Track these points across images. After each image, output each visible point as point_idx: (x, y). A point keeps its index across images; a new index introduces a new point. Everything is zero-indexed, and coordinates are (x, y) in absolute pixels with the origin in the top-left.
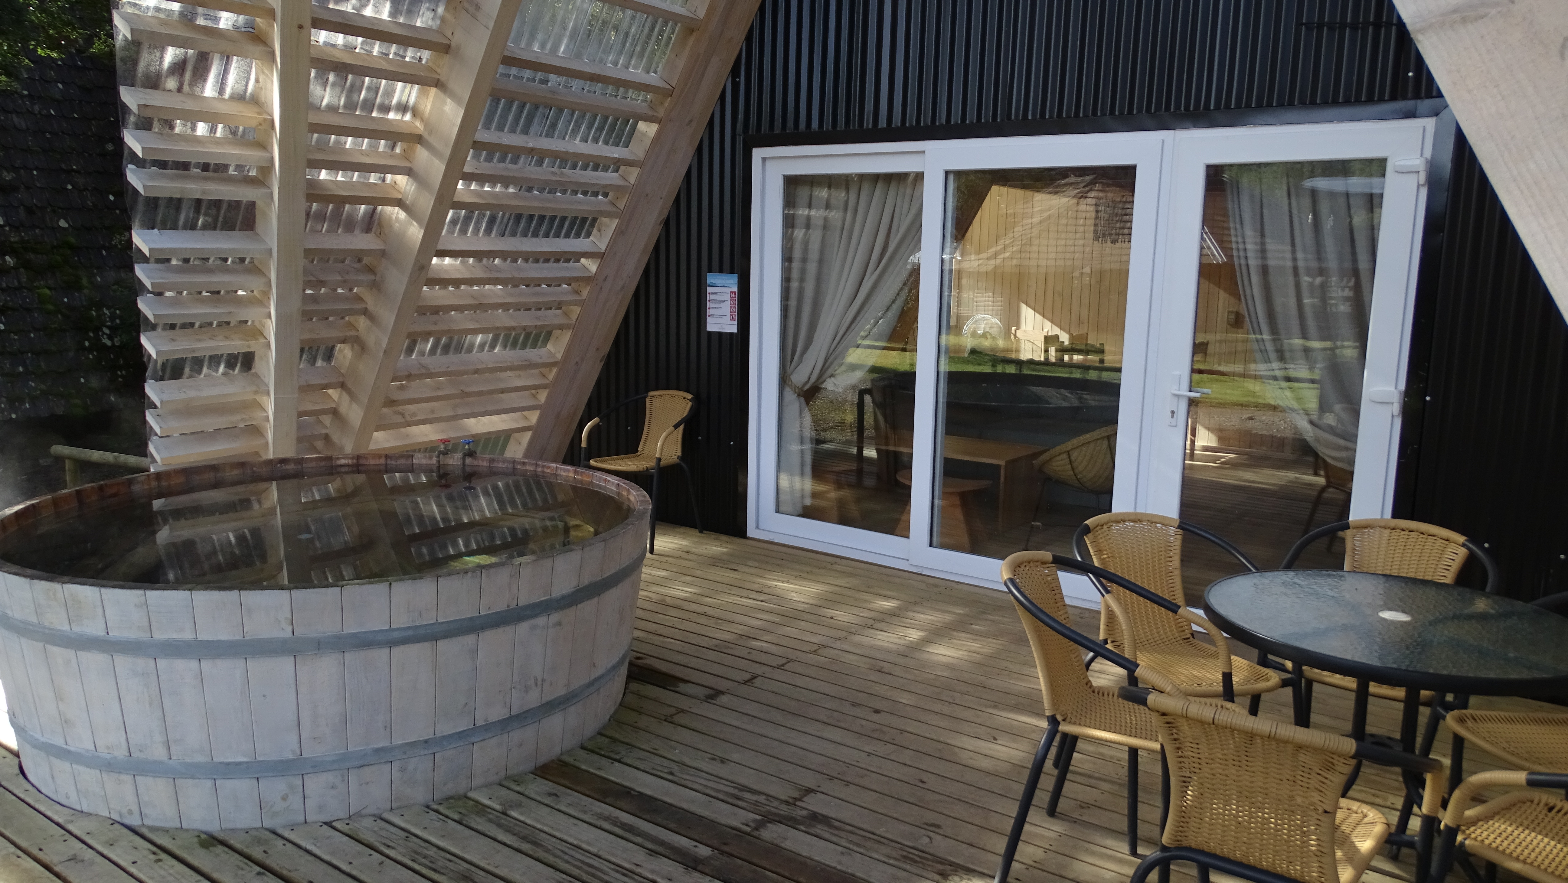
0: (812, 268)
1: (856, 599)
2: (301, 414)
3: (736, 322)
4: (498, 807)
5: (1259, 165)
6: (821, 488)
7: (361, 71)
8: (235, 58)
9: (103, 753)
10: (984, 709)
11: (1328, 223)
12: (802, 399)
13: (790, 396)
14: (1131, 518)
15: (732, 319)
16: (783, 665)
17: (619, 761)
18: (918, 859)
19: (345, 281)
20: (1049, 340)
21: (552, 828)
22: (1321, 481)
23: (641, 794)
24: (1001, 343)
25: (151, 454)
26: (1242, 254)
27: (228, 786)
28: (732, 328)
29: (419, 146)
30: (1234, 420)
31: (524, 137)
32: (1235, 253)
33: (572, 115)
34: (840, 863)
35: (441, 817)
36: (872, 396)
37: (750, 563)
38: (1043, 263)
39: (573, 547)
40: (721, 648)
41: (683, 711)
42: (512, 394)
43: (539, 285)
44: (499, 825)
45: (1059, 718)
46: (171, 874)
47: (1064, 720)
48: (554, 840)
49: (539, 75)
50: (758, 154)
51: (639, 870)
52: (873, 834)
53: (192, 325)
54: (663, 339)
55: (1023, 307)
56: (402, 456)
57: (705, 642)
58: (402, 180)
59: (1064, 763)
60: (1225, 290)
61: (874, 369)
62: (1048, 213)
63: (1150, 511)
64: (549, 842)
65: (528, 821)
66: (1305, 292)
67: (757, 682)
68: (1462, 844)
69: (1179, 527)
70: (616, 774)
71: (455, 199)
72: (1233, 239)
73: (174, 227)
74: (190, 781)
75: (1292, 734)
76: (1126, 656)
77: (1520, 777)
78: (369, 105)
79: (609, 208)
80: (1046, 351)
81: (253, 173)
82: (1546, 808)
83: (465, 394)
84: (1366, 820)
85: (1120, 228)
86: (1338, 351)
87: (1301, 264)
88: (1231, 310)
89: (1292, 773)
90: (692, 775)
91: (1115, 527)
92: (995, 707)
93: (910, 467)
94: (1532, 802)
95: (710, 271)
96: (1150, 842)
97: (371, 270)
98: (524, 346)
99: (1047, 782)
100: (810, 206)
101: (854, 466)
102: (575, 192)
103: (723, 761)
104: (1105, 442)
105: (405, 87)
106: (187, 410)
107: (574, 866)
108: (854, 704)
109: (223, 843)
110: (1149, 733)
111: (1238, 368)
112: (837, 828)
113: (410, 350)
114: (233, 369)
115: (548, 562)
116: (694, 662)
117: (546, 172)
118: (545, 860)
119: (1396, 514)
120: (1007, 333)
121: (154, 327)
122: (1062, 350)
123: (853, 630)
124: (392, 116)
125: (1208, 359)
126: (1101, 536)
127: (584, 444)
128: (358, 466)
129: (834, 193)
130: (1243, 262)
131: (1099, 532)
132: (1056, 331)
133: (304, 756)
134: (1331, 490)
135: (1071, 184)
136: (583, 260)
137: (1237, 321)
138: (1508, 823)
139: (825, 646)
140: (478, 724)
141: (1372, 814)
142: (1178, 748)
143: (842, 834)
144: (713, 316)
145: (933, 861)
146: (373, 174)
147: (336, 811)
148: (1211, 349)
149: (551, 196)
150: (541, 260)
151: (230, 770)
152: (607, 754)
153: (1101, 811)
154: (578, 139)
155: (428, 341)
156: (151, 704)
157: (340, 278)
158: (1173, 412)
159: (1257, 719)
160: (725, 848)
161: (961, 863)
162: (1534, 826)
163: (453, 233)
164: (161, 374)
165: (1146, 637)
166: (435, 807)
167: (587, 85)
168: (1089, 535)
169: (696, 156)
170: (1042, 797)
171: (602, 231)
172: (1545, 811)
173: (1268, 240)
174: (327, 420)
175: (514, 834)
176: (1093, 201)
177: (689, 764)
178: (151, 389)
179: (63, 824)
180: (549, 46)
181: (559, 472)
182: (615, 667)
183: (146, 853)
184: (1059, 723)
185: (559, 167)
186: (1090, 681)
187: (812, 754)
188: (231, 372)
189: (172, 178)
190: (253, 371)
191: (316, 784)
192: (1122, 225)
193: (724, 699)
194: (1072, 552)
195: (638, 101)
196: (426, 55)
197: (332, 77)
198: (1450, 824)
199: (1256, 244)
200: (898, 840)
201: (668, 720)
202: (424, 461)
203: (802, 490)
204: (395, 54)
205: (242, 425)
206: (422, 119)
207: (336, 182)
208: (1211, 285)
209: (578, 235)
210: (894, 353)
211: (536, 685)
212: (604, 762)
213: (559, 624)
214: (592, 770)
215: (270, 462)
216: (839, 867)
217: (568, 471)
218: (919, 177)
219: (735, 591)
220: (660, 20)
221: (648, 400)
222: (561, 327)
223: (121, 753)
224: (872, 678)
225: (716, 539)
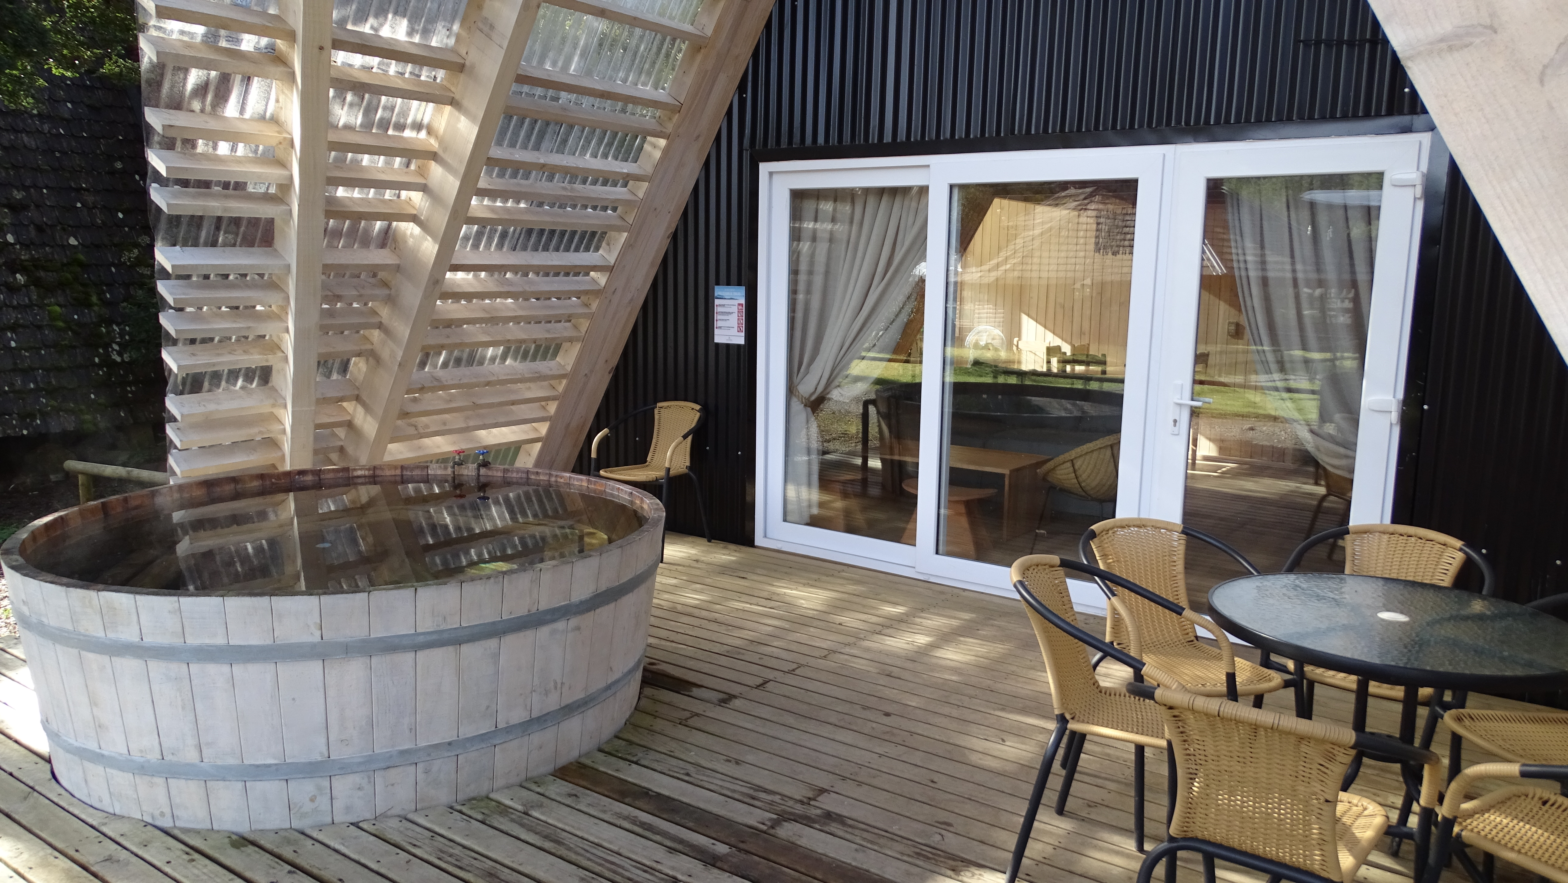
0: (818, 280)
1: (864, 606)
2: (318, 426)
3: (743, 334)
4: (520, 808)
5: (1258, 178)
6: (826, 498)
7: (379, 90)
8: (256, 79)
9: (136, 756)
10: (992, 712)
11: (1327, 235)
12: (809, 409)
13: (797, 406)
14: (1135, 523)
15: (740, 331)
16: (794, 670)
17: (636, 763)
18: (930, 856)
19: (361, 296)
20: (1051, 351)
21: (573, 827)
22: (1322, 490)
23: (659, 794)
24: (1003, 355)
25: (171, 467)
26: (1242, 265)
27: (258, 787)
28: (740, 340)
29: (433, 163)
30: (1234, 431)
31: (536, 153)
32: (1235, 265)
33: (583, 131)
34: (855, 859)
35: (465, 817)
36: (876, 406)
37: (759, 571)
38: (1044, 275)
39: (592, 553)
40: (733, 654)
41: (697, 715)
42: (522, 406)
43: (549, 299)
44: (522, 825)
45: (1068, 717)
46: (204, 873)
47: (1073, 718)
48: (576, 838)
49: (551, 93)
50: (765, 168)
51: (659, 867)
52: (886, 831)
53: (212, 339)
54: (671, 351)
55: (1024, 317)
56: (417, 467)
57: (717, 648)
58: (416, 197)
59: (1071, 763)
60: (1225, 301)
61: (879, 382)
62: (1049, 225)
63: (1154, 516)
64: (571, 841)
65: (550, 821)
66: (1305, 304)
67: (769, 686)
68: (1459, 836)
69: (1183, 532)
70: (633, 775)
71: (469, 215)
72: (1234, 251)
73: (196, 244)
74: (221, 783)
75: (1294, 726)
76: (1132, 654)
77: (1513, 769)
78: (384, 125)
79: (619, 223)
80: (1049, 362)
81: (272, 190)
82: (1540, 802)
83: (476, 406)
84: (1366, 813)
85: (1121, 240)
86: (1338, 363)
87: (1300, 275)
88: (1231, 321)
89: (1295, 769)
90: (708, 776)
91: (1121, 532)
92: (1003, 710)
93: (915, 476)
94: (1527, 796)
95: (718, 284)
96: (1156, 839)
97: (385, 284)
98: (534, 359)
99: (1055, 782)
100: (816, 220)
101: (859, 476)
102: (585, 207)
103: (737, 762)
104: (1108, 452)
105: (420, 105)
106: (209, 423)
107: (596, 863)
108: (865, 708)
109: (254, 843)
110: (1155, 731)
111: (1239, 379)
112: (850, 826)
113: (423, 364)
114: (251, 382)
115: (567, 568)
116: (706, 668)
117: (556, 187)
118: (568, 858)
119: (1395, 520)
120: (1010, 345)
121: (175, 342)
122: (1064, 361)
123: (862, 636)
124: (408, 133)
125: (1209, 370)
126: (1107, 541)
127: (594, 455)
128: (373, 479)
129: (840, 206)
130: (1243, 273)
131: (1105, 537)
132: (1057, 342)
133: (332, 758)
134: (1332, 498)
135: (1070, 196)
136: (592, 273)
137: (1237, 332)
138: (1503, 816)
139: (835, 652)
140: (499, 727)
141: (1372, 808)
142: (1185, 741)
143: (857, 832)
144: (720, 327)
145: (945, 858)
146: (388, 191)
147: (362, 813)
148: (1211, 360)
149: (561, 211)
150: (551, 274)
151: (260, 772)
152: (624, 756)
153: (1107, 809)
154: (588, 155)
155: (440, 354)
156: (183, 708)
157: (355, 293)
158: (1175, 421)
159: (1261, 711)
160: (741, 845)
161: (973, 859)
162: (1529, 818)
163: (466, 247)
164: (181, 388)
165: (1151, 639)
166: (459, 808)
167: (597, 102)
168: (1095, 540)
169: (703, 172)
170: (1051, 796)
171: (611, 246)
172: (1540, 804)
173: (1267, 252)
174: (341, 432)
175: (536, 833)
176: (1094, 213)
177: (705, 765)
178: (172, 403)
179: (97, 826)
180: (560, 64)
181: (572, 482)
182: (631, 671)
183: (179, 853)
184: (1068, 721)
185: (570, 182)
186: (1097, 682)
187: (825, 756)
188: (249, 386)
189: (195, 196)
190: (270, 384)
191: (343, 786)
192: (1122, 237)
193: (737, 703)
194: (1079, 557)
195: (646, 117)
196: (441, 74)
197: (349, 97)
198: (1447, 815)
199: (1255, 255)
200: (911, 838)
201: (683, 723)
202: (439, 472)
203: (809, 501)
204: (411, 73)
205: (258, 438)
206: (437, 137)
207: (351, 199)
208: (1212, 297)
209: (587, 249)
210: (896, 365)
211: (556, 688)
212: (622, 764)
213: (578, 628)
214: (610, 772)
215: (288, 474)
216: (854, 864)
217: (581, 480)
218: (923, 190)
219: (745, 598)
220: (668, 38)
221: (656, 411)
222: (571, 340)
223: (154, 756)
224: (881, 682)
225: (725, 548)
